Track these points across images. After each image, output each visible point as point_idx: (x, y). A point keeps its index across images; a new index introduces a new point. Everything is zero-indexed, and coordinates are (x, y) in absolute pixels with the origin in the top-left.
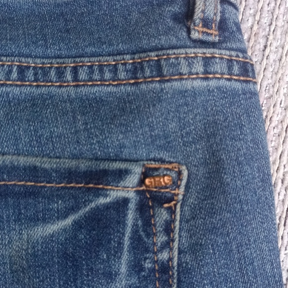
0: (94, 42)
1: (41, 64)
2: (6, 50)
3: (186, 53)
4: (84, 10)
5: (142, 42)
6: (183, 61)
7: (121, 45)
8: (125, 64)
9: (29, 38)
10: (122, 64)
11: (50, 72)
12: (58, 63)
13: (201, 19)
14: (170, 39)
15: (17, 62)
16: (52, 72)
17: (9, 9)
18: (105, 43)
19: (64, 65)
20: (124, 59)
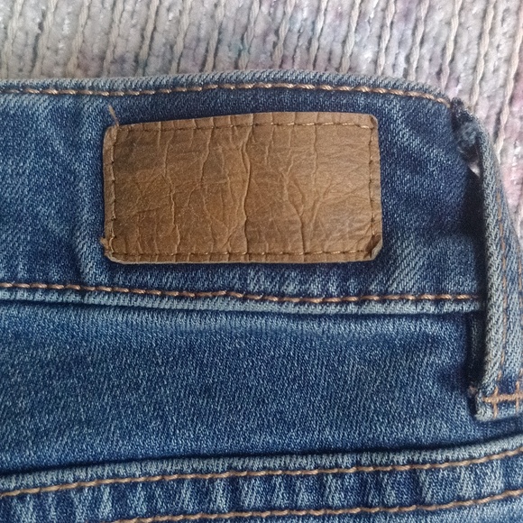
0: (269, 421)
1: (159, 475)
2: (83, 450)
3: (471, 458)
4: (239, 343)
5: (376, 430)
6: (464, 474)
7: (327, 429)
8: (340, 476)
9: (127, 416)
10: (335, 475)
11: (180, 493)
12: (194, 471)
13: (497, 382)
14: (435, 426)
15: (108, 477)
16: (183, 491)
17: (73, 336)
18: (295, 425)
19: (209, 476)
20: (337, 466)
